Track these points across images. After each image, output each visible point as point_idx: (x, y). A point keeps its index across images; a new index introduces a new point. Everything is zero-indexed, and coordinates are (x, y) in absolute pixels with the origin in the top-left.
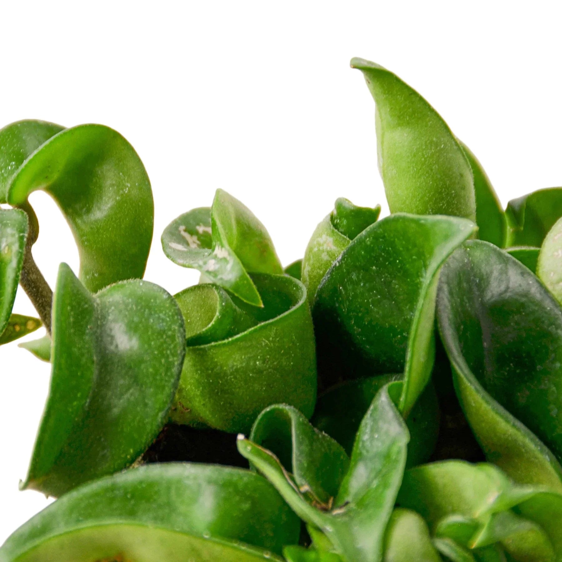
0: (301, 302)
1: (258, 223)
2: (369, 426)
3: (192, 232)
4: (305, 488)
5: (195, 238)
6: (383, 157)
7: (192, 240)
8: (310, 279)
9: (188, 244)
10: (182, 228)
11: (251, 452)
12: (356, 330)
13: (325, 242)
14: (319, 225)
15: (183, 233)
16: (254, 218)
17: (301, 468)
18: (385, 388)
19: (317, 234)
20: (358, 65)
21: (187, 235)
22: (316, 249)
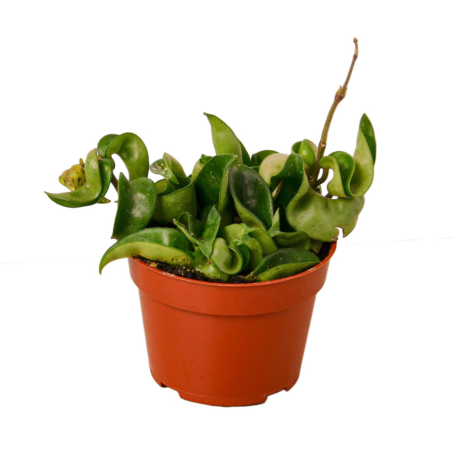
0: (191, 184)
1: (178, 162)
2: (210, 217)
3: (159, 165)
4: (192, 234)
5: (160, 167)
6: (214, 141)
7: (160, 168)
8: (194, 177)
9: (158, 169)
10: (157, 164)
11: (177, 223)
12: (207, 191)
13: (198, 166)
14: (197, 162)
15: (157, 166)
16: (177, 161)
17: (191, 229)
18: (214, 206)
19: (196, 165)
20: (205, 114)
21: (158, 166)
22: (195, 169)
